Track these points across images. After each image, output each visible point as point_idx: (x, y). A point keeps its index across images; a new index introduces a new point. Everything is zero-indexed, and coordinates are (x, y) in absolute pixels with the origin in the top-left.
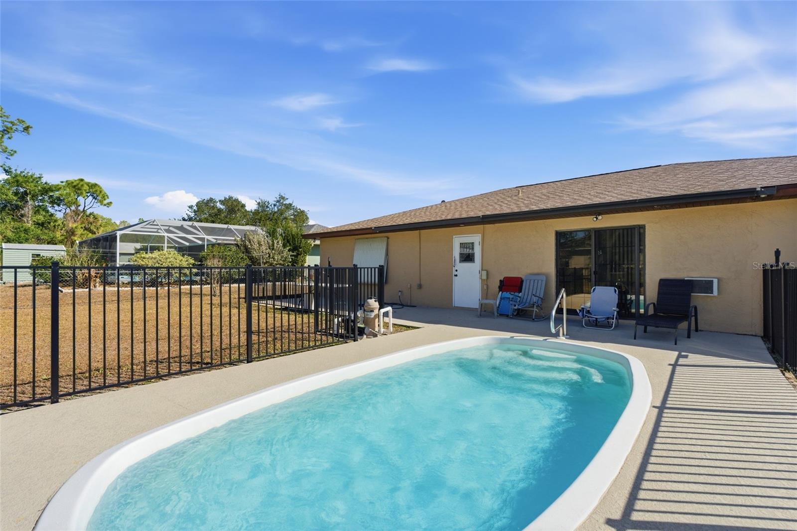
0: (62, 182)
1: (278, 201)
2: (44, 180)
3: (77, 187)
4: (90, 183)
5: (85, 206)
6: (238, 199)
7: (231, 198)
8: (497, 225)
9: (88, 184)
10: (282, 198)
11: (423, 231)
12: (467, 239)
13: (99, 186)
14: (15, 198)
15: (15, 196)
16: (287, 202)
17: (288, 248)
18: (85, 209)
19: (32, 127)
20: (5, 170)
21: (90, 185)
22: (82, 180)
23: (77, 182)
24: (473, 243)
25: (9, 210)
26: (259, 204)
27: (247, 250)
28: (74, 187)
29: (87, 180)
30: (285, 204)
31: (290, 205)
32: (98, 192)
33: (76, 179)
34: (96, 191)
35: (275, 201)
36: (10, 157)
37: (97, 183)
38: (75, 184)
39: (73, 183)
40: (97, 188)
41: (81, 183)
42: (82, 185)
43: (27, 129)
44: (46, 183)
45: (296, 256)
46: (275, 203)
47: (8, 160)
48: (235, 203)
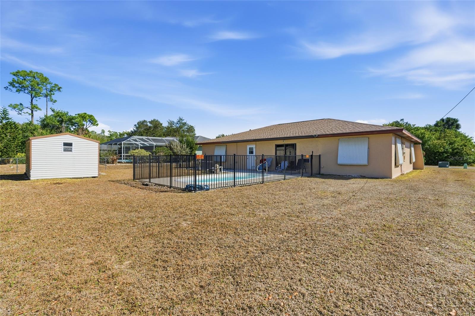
0: (76, 115)
1: (179, 121)
2: (69, 114)
3: (83, 117)
4: (89, 115)
5: (86, 126)
6: (158, 121)
7: (154, 120)
8: (260, 142)
9: (88, 115)
10: (181, 119)
11: (238, 143)
12: (251, 146)
13: (93, 116)
14: (58, 124)
15: (58, 122)
16: (184, 122)
17: (188, 148)
18: (87, 128)
19: (62, 88)
20: (52, 110)
21: (89, 116)
22: (86, 114)
23: (84, 115)
24: (253, 148)
25: (55, 129)
26: (169, 123)
27: (171, 149)
28: (82, 117)
29: (88, 113)
30: (182, 123)
31: (185, 123)
32: (93, 119)
33: (83, 113)
34: (92, 119)
35: (177, 121)
36: (53, 103)
37: (92, 115)
38: (83, 115)
39: (81, 115)
40: (92, 117)
41: (86, 115)
42: (86, 116)
43: (59, 89)
44: (70, 116)
45: (192, 151)
46: (177, 122)
47: (53, 105)
48: (157, 123)
